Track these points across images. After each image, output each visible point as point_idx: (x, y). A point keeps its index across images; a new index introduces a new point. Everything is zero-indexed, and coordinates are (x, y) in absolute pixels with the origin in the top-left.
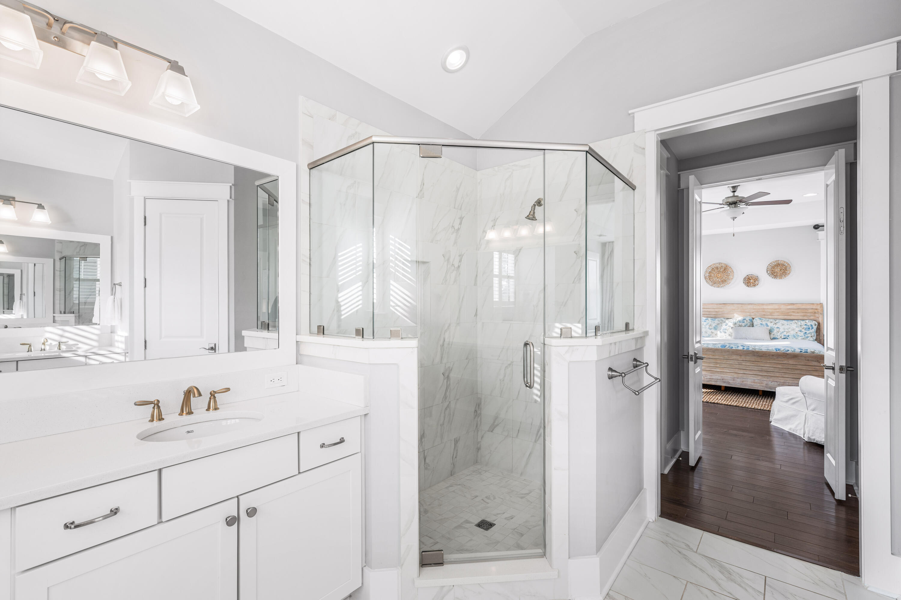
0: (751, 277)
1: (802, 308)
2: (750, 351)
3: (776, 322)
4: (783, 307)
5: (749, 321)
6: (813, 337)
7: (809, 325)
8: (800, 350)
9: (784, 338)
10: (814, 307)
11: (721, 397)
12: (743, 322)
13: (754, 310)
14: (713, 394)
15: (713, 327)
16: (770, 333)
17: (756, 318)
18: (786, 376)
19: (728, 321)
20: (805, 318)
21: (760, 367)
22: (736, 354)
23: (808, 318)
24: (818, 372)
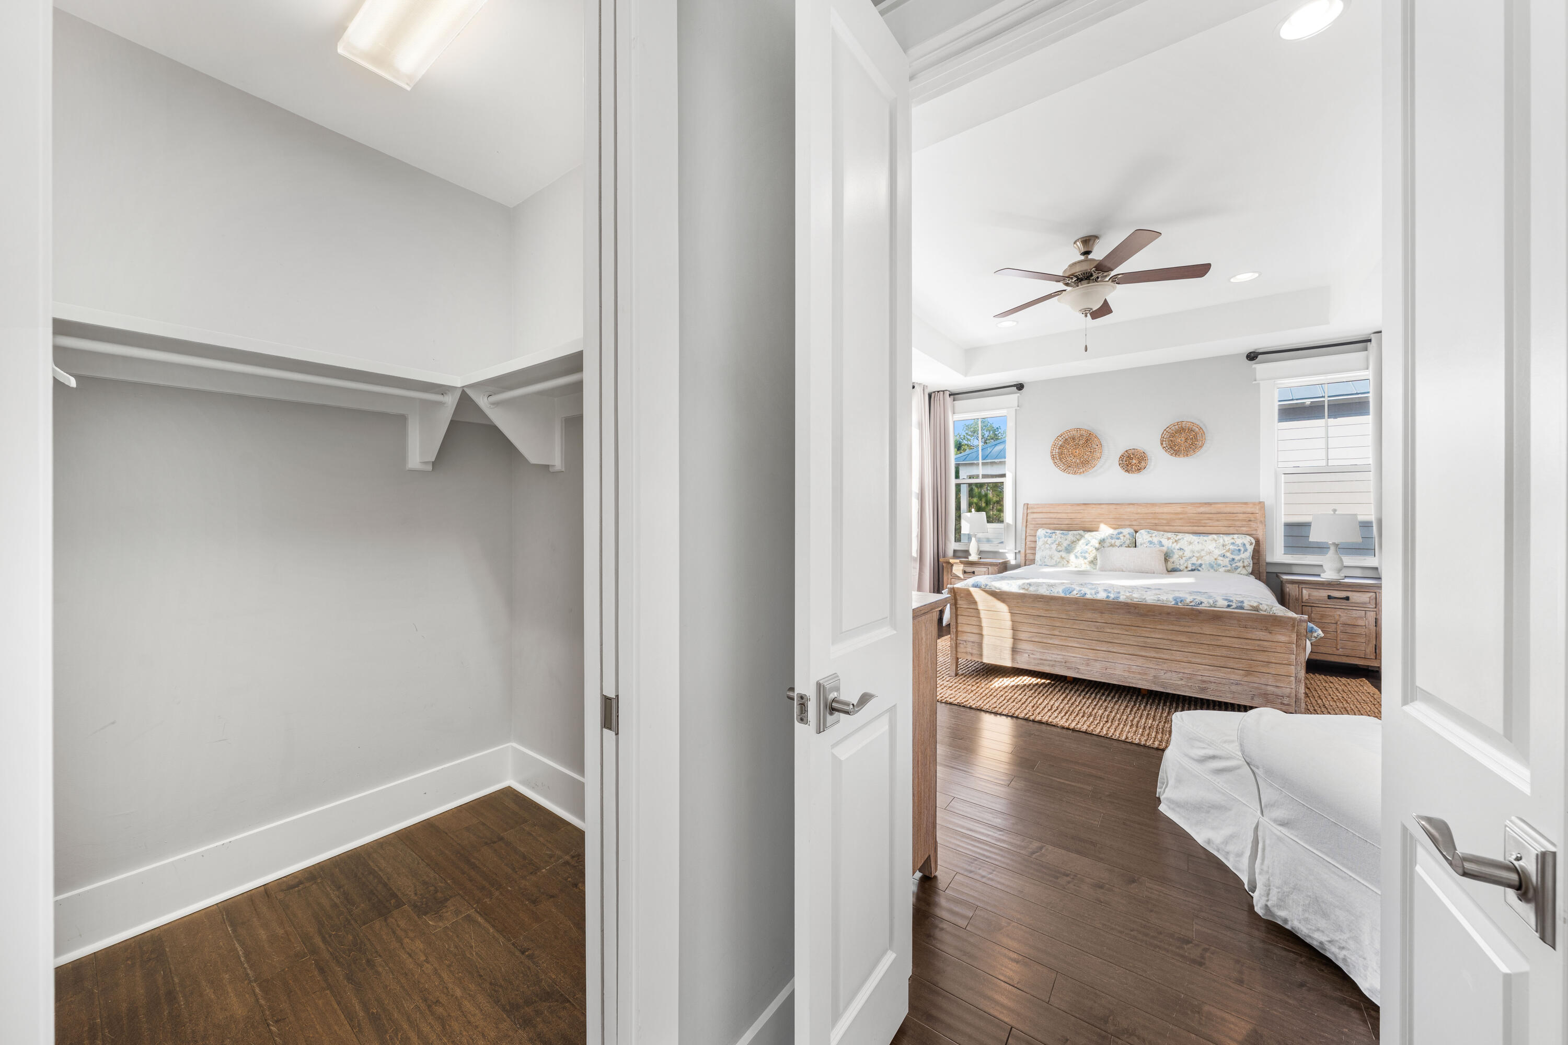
0: (1133, 454)
1: (1226, 511)
2: (1120, 602)
3: (1177, 539)
4: (1190, 509)
5: (1128, 536)
6: (1247, 568)
7: (1240, 545)
8: (1226, 603)
9: (1193, 570)
10: (1249, 510)
11: (1061, 703)
12: (1118, 539)
13: (1137, 516)
14: (1047, 691)
15: (1064, 548)
16: (1166, 560)
17: (1141, 531)
18: (1198, 660)
19: (1092, 536)
20: (1232, 530)
21: (1142, 639)
22: (1093, 610)
23: (1237, 530)
24: (1266, 653)
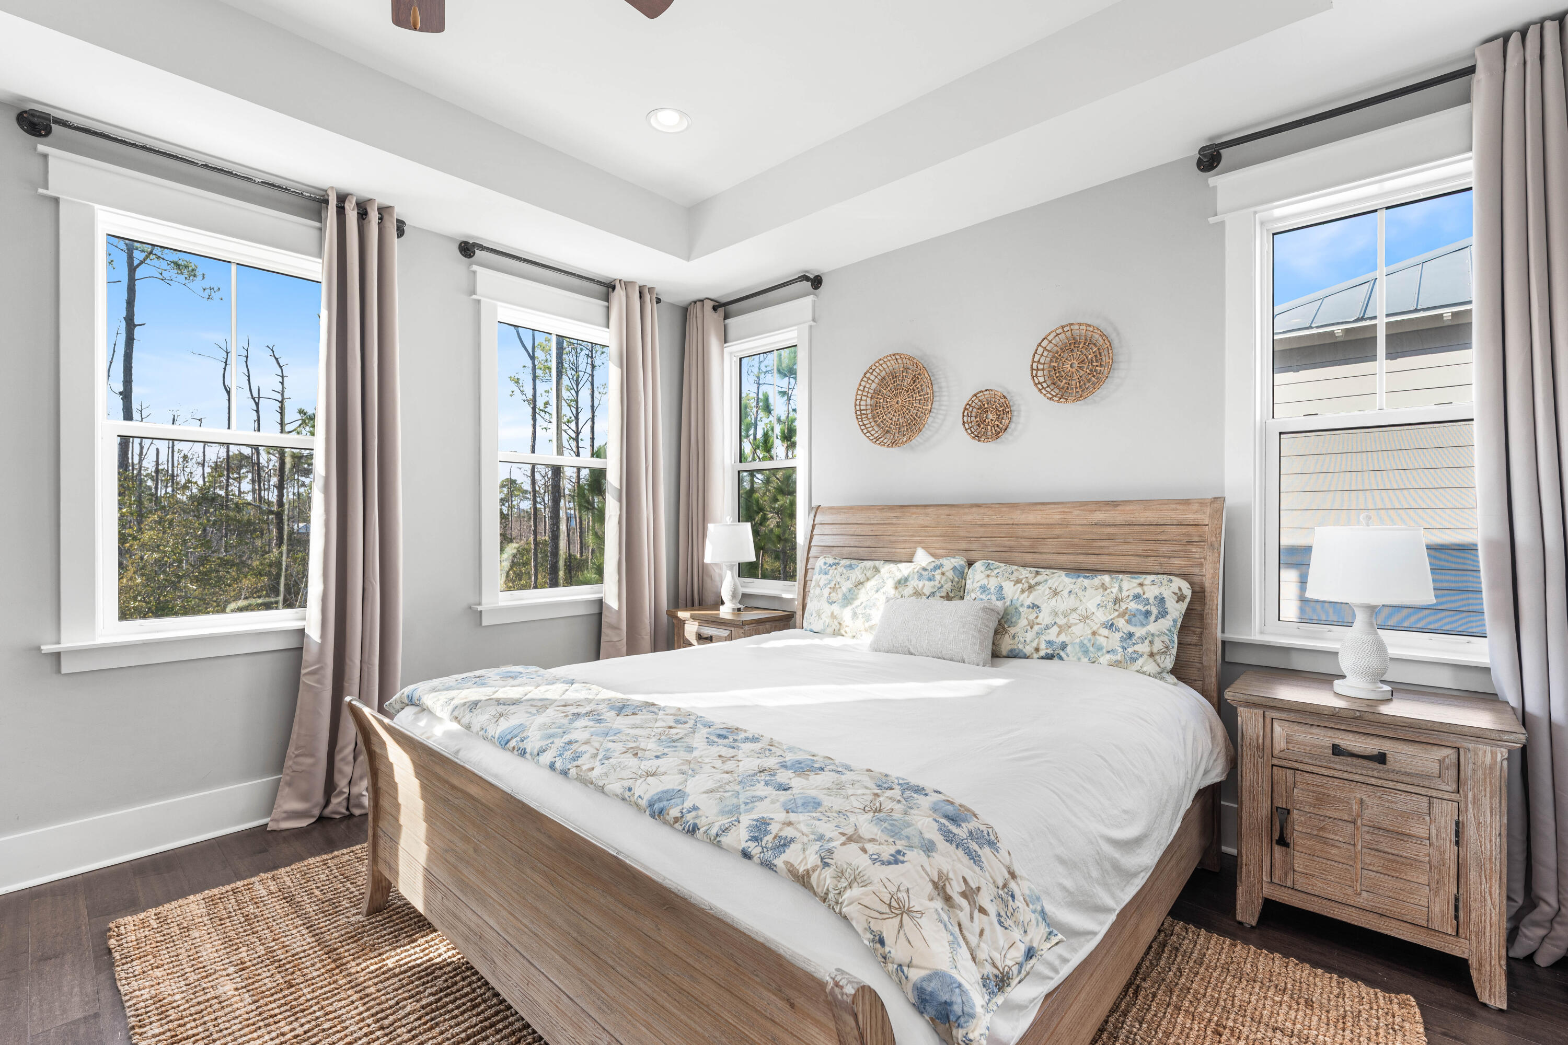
0: (986, 401)
1: (1142, 520)
3: (1034, 582)
4: (1077, 517)
5: (950, 574)
6: (1157, 657)
7: (1151, 600)
9: (1049, 657)
10: (1189, 517)
13: (981, 531)
15: (841, 596)
16: (998, 631)
17: (976, 563)
19: (892, 571)
20: (1151, 564)
23: (1161, 565)
